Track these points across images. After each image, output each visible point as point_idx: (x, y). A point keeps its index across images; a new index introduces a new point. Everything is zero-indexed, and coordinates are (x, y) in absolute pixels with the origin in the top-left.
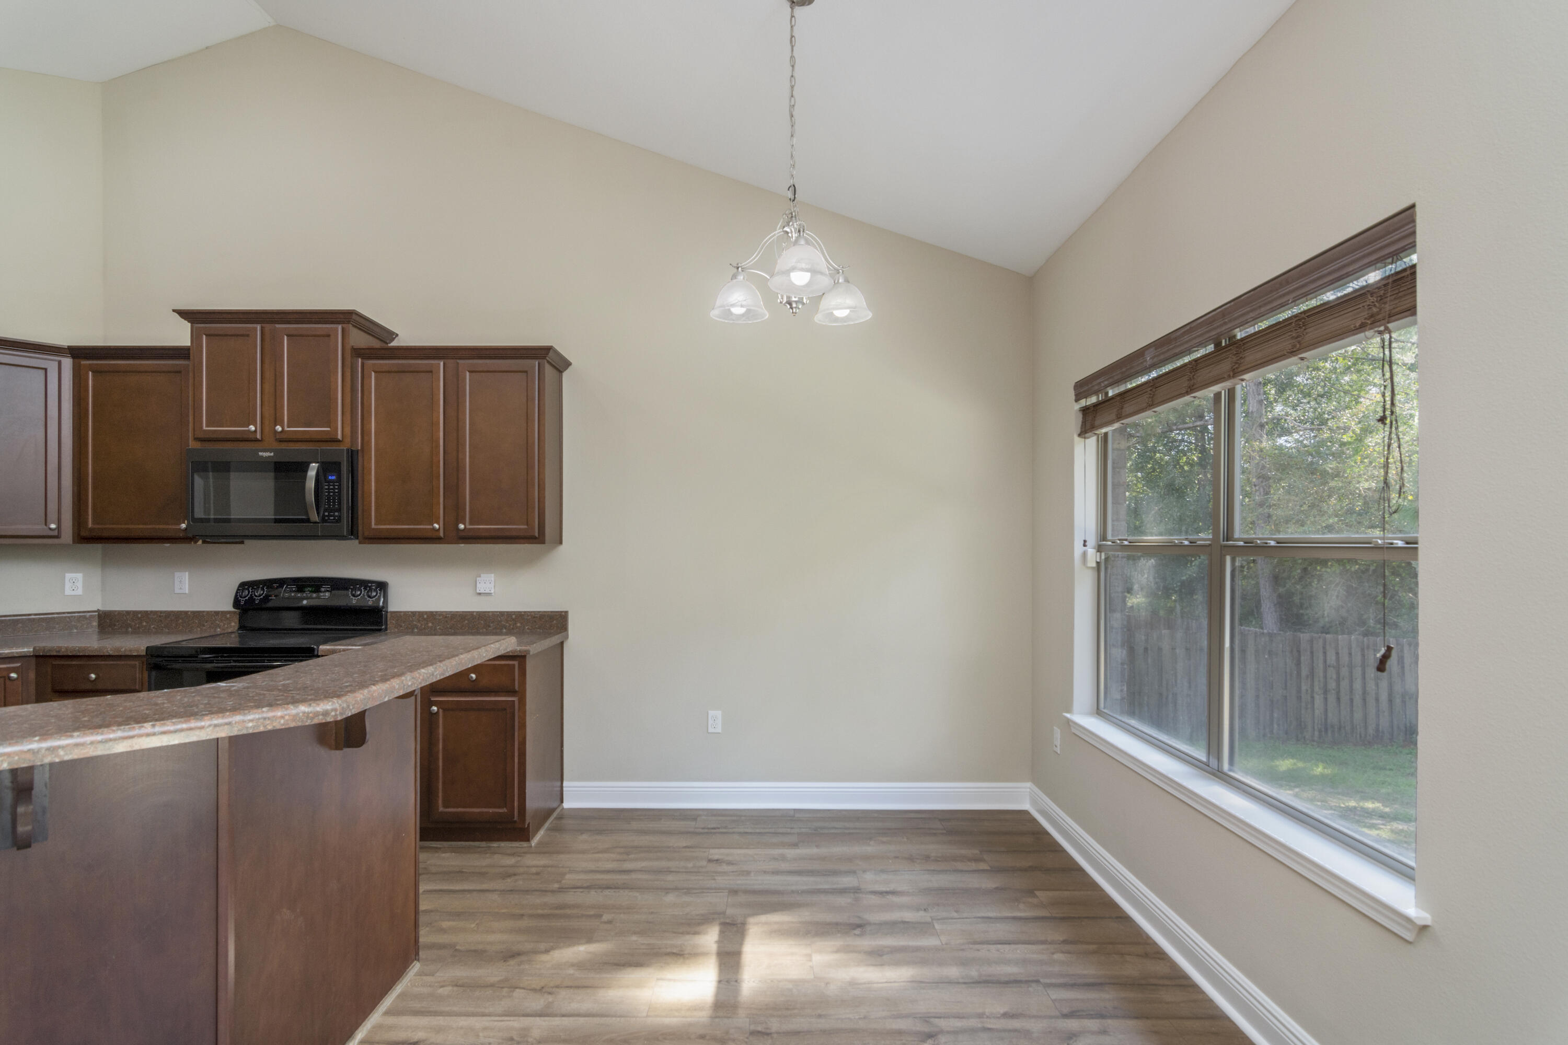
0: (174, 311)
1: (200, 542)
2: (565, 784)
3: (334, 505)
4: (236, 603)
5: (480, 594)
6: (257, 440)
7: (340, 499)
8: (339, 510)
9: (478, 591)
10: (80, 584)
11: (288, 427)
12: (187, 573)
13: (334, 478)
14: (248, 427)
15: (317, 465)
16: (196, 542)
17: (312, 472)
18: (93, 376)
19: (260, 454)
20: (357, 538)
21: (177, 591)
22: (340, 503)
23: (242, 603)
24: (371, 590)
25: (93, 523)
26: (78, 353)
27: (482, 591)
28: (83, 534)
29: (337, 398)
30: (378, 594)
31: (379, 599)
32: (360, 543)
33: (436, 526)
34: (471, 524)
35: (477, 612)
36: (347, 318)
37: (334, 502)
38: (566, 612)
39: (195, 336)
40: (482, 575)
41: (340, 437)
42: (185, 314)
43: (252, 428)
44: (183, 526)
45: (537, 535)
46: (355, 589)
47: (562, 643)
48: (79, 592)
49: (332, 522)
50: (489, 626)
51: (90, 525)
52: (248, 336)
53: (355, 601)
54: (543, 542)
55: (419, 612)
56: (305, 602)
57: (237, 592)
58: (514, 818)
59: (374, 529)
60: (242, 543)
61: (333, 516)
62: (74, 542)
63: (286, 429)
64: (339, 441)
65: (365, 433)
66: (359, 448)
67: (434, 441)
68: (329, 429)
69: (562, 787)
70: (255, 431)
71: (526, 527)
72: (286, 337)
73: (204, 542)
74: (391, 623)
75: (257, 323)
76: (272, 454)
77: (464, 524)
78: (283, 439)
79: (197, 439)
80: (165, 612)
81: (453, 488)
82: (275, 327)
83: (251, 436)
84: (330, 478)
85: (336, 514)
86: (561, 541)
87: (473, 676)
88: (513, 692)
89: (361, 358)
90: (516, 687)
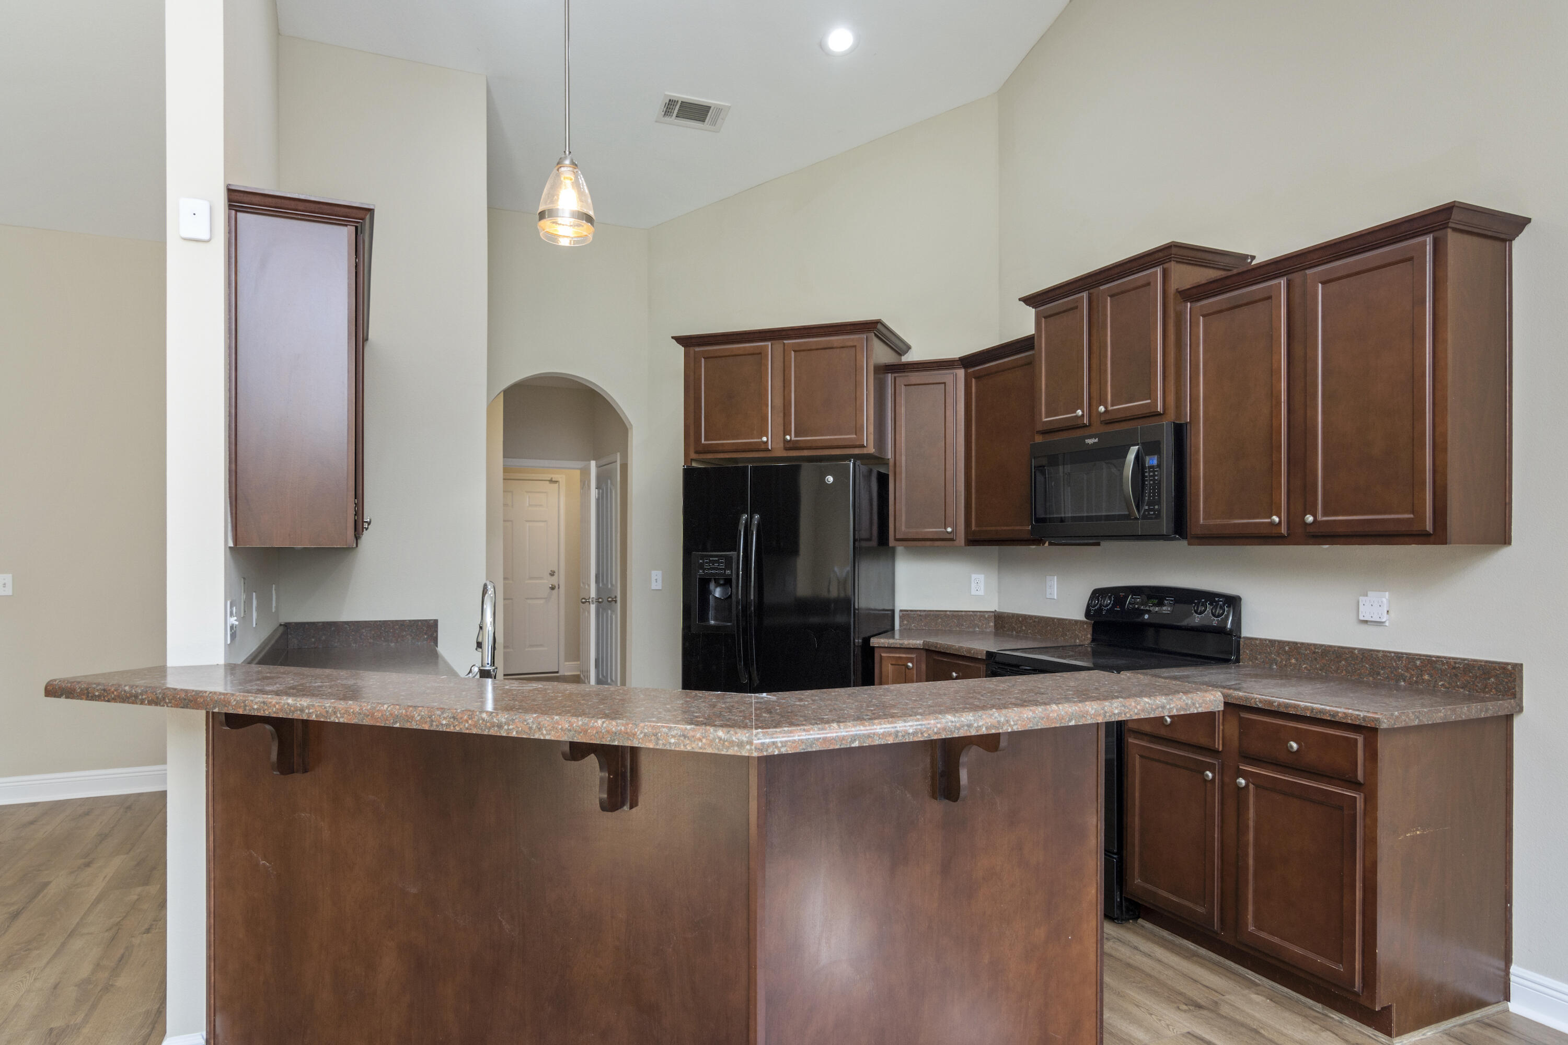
0: (1021, 299)
1: (1047, 544)
2: (1514, 969)
3: (1155, 496)
4: (1088, 614)
5: (1366, 622)
6: (1085, 426)
7: (1159, 489)
8: (1159, 503)
9: (1361, 618)
10: (982, 586)
11: (1110, 405)
12: (1056, 577)
13: (1154, 461)
14: (1077, 411)
15: (1136, 447)
16: (1043, 545)
17: (1130, 458)
18: (976, 382)
19: (1087, 441)
20: (1185, 537)
21: (1051, 596)
22: (1161, 494)
23: (1093, 613)
24: (1217, 606)
25: (977, 525)
26: (967, 362)
27: (1369, 618)
28: (972, 536)
29: (1155, 361)
30: (1225, 613)
31: (1226, 619)
32: (1190, 544)
33: (1276, 519)
34: (1325, 514)
35: (1360, 650)
36: (1167, 254)
38: (1518, 668)
39: (1038, 322)
40: (1369, 593)
41: (1159, 408)
42: (1028, 300)
43: (1080, 412)
45: (1429, 527)
46: (1198, 604)
47: (1509, 718)
48: (981, 593)
49: (1151, 518)
50: (1378, 674)
51: (976, 528)
52: (1077, 307)
53: (1197, 620)
54: (1444, 541)
55: (1280, 642)
56: (1146, 616)
57: (1089, 601)
58: (1354, 986)
59: (1204, 526)
60: (1098, 544)
61: (1153, 510)
62: (965, 545)
63: (1110, 408)
64: (1160, 415)
65: (1192, 399)
66: (1188, 421)
67: (1273, 396)
68: (1149, 401)
69: (1507, 973)
70: (1083, 416)
71: (1412, 516)
72: (1109, 299)
73: (1050, 544)
74: (1245, 653)
75: (1082, 290)
76: (1096, 440)
77: (1316, 514)
78: (1106, 421)
79: (1039, 432)
81: (1301, 462)
82: (1100, 290)
83: (1079, 422)
84: (1149, 462)
85: (1156, 507)
86: (1505, 539)
87: (1295, 746)
88: (1355, 784)
89: (1190, 302)
90: (1360, 777)
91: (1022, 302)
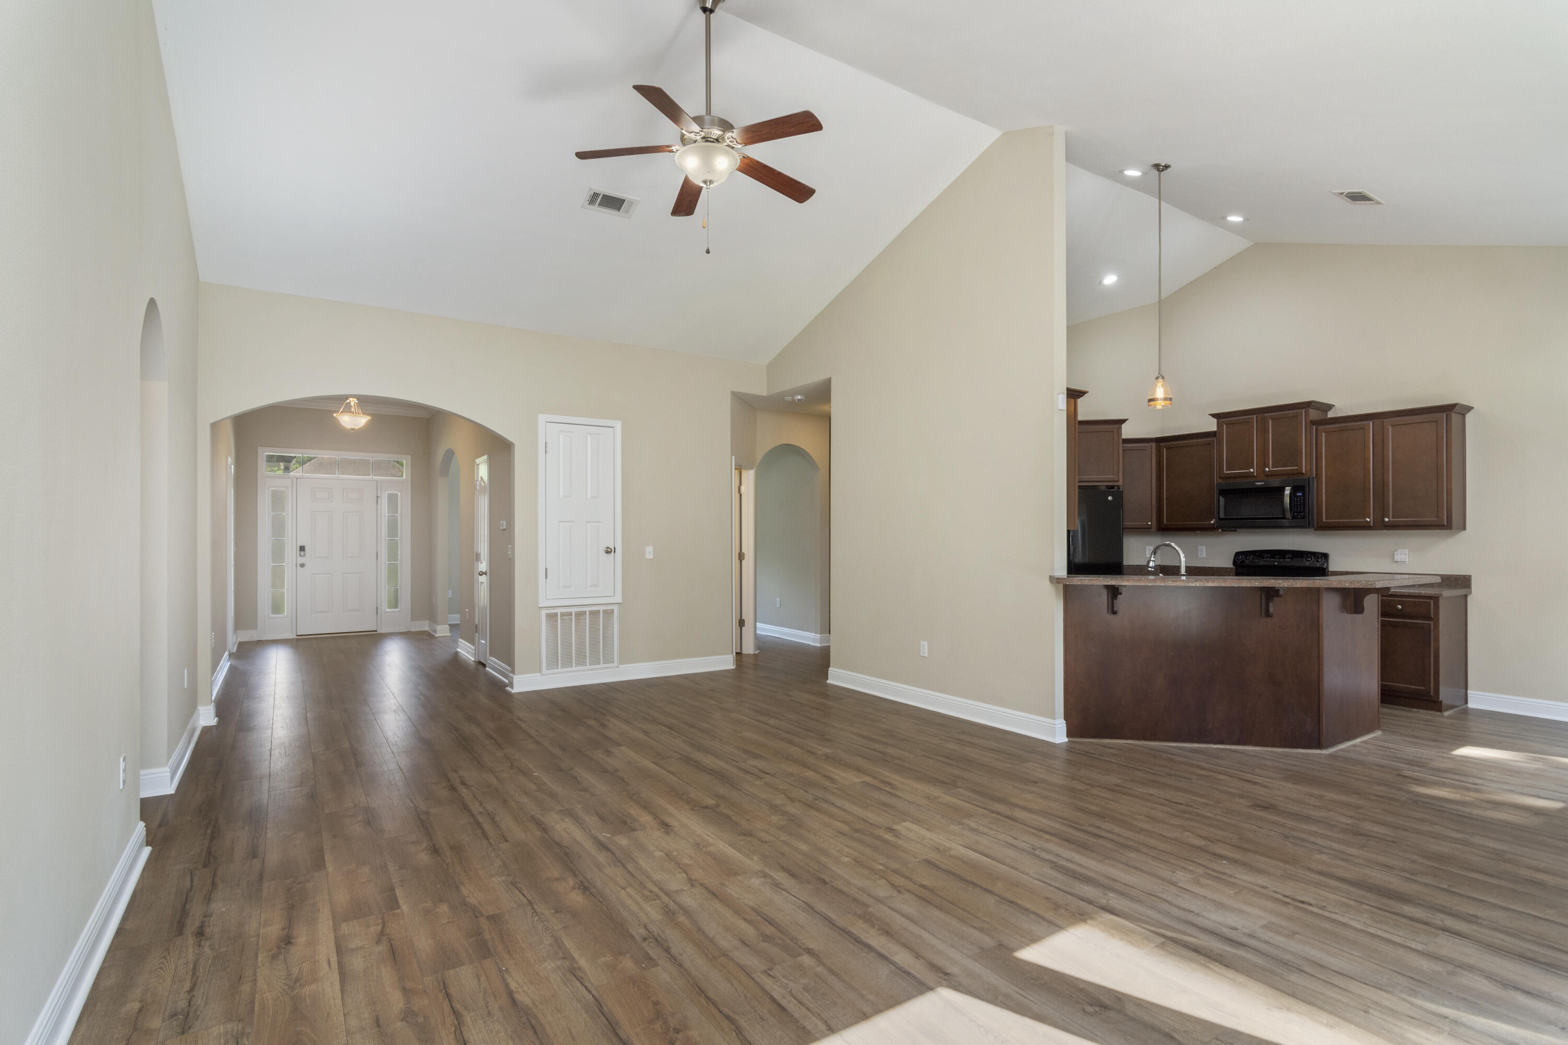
0: (1210, 415)
1: (1220, 530)
2: (1469, 690)
3: (1300, 509)
4: (1235, 563)
5: (1396, 562)
6: (1254, 476)
7: (1304, 506)
8: (1304, 512)
9: (1395, 560)
11: (1272, 468)
12: (1206, 547)
13: (1301, 494)
14: (1249, 469)
15: (1290, 488)
16: (1218, 531)
17: (1288, 491)
18: (1166, 451)
19: (1256, 483)
20: (1313, 527)
21: (1199, 556)
22: (1304, 508)
23: (1238, 563)
24: (1318, 558)
25: (1167, 521)
26: (1159, 440)
27: (1399, 560)
28: (1162, 526)
29: (1302, 451)
30: (1323, 561)
31: (1324, 565)
32: (1315, 530)
33: (1368, 520)
34: (1393, 518)
36: (1308, 405)
37: (1300, 507)
38: (1470, 576)
39: (1219, 425)
40: (1398, 550)
41: (1304, 472)
42: (1213, 416)
43: (1252, 470)
44: (1212, 522)
45: (1445, 524)
46: (1307, 557)
47: (1466, 596)
49: (1299, 520)
51: (1165, 522)
52: (1249, 422)
53: (1308, 564)
54: (1450, 529)
56: (1276, 563)
57: (1234, 558)
58: (1432, 693)
59: (1325, 522)
60: (1235, 531)
61: (1300, 516)
62: (1157, 531)
63: (1271, 469)
64: (1303, 473)
65: (1318, 468)
66: (1315, 477)
67: (1366, 469)
68: (1296, 468)
69: (1466, 693)
70: (1253, 472)
71: (1437, 519)
72: (1270, 421)
73: (1222, 530)
75: (1254, 414)
76: (1263, 483)
77: (1389, 518)
78: (1271, 475)
79: (1220, 478)
80: (1194, 567)
81: (1381, 496)
82: (1264, 416)
83: (1251, 475)
84: (1298, 494)
85: (1302, 514)
86: (1464, 528)
87: (1400, 607)
88: (1430, 618)
89: (1316, 426)
90: (1432, 616)
91: (1210, 416)
